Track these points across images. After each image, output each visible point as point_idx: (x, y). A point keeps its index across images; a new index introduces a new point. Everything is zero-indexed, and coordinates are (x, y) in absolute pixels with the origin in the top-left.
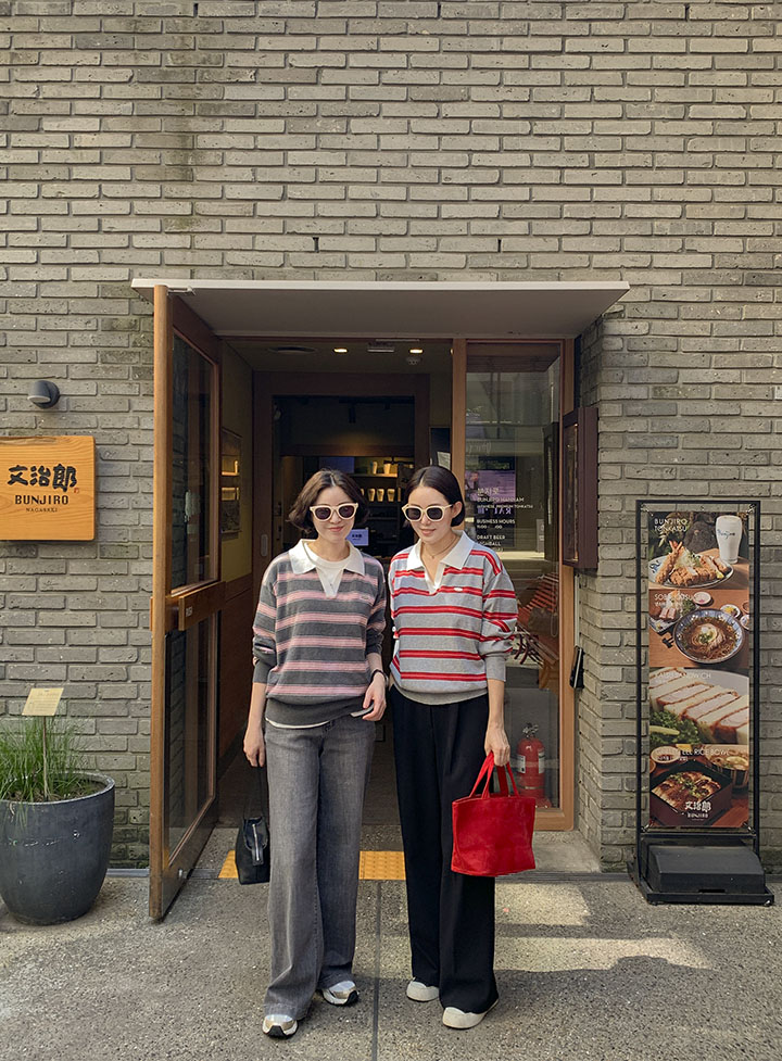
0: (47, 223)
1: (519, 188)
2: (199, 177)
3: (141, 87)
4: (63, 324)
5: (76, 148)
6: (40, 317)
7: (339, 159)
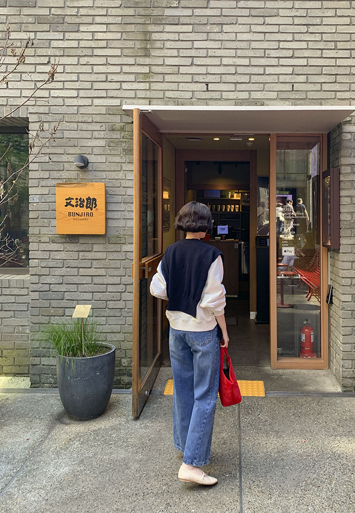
0: (82, 77)
1: (302, 59)
2: (153, 54)
3: (125, 9)
4: (90, 127)
5: (96, 40)
6: (79, 124)
7: (217, 45)
